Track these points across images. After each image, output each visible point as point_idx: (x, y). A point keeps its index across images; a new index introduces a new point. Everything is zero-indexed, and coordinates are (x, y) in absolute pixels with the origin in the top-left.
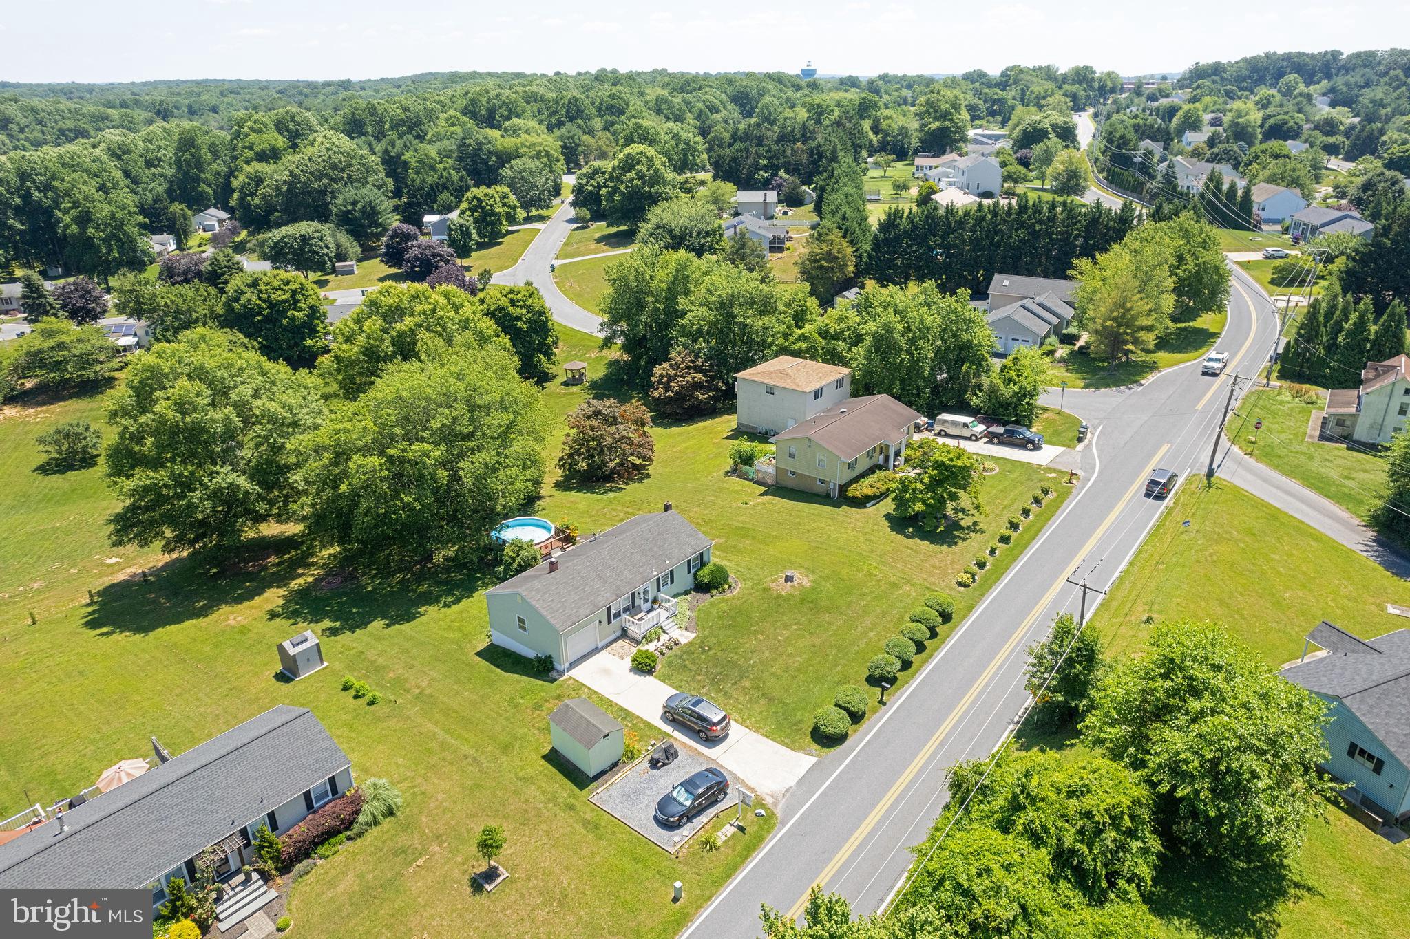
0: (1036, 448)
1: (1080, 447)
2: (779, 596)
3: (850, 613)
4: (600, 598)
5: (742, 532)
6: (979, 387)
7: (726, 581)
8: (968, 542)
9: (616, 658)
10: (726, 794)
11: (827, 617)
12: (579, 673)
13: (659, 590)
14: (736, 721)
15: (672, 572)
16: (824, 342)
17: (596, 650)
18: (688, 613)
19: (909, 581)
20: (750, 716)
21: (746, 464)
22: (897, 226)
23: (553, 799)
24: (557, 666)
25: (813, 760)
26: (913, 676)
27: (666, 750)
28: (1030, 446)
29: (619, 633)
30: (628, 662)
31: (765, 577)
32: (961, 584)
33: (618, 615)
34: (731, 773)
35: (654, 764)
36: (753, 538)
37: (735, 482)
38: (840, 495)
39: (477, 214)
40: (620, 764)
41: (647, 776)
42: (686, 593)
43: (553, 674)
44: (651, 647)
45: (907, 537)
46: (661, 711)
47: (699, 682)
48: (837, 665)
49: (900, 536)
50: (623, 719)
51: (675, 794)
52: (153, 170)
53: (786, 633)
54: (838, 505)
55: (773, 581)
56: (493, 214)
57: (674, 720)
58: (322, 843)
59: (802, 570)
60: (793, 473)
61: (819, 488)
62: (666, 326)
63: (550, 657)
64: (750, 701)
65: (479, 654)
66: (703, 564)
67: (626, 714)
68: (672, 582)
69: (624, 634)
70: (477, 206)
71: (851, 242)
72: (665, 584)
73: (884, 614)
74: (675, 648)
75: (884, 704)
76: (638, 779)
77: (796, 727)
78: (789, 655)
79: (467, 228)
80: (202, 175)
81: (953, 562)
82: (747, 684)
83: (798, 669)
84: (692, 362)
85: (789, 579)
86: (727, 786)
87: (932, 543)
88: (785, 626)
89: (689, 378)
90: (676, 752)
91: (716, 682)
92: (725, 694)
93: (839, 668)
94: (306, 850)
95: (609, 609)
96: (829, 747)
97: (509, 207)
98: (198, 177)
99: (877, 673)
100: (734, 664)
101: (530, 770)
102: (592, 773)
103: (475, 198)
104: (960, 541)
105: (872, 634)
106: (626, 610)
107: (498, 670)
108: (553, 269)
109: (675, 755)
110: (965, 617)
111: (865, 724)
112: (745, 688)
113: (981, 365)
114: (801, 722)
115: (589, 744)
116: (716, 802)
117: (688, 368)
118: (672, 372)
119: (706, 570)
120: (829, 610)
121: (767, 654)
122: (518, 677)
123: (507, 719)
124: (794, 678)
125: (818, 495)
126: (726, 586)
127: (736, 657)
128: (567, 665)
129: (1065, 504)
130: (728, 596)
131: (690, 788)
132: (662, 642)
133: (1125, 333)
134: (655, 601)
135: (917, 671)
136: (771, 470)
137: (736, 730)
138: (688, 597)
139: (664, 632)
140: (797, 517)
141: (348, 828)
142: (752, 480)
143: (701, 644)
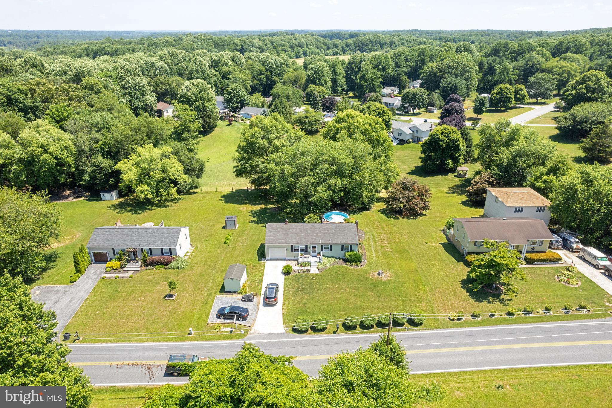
4: (289, 240)
8: (489, 304)
11: (371, 294)
12: (269, 263)
13: (322, 250)
14: (284, 304)
15: (331, 246)
17: (284, 260)
18: (327, 265)
20: (290, 306)
21: (449, 228)
23: (210, 290)
24: (266, 256)
25: (283, 331)
27: (248, 297)
29: (297, 258)
33: (297, 250)
34: (256, 317)
40: (237, 293)
41: (237, 301)
42: (338, 259)
43: (264, 258)
50: (258, 282)
53: (347, 290)
58: (159, 265)
60: (457, 239)
61: (462, 250)
66: (351, 250)
68: (331, 250)
72: (326, 249)
76: (234, 300)
85: (379, 273)
88: (351, 288)
90: (254, 300)
91: (298, 289)
94: (153, 264)
95: (292, 246)
96: (294, 331)
102: (226, 289)
106: (302, 250)
110: (426, 329)
111: (317, 334)
119: (349, 253)
120: (376, 293)
125: (460, 254)
128: (269, 258)
129: (586, 320)
130: (352, 268)
134: (319, 254)
136: (452, 234)
139: (310, 266)
141: (166, 265)
142: (447, 236)
143: (315, 276)
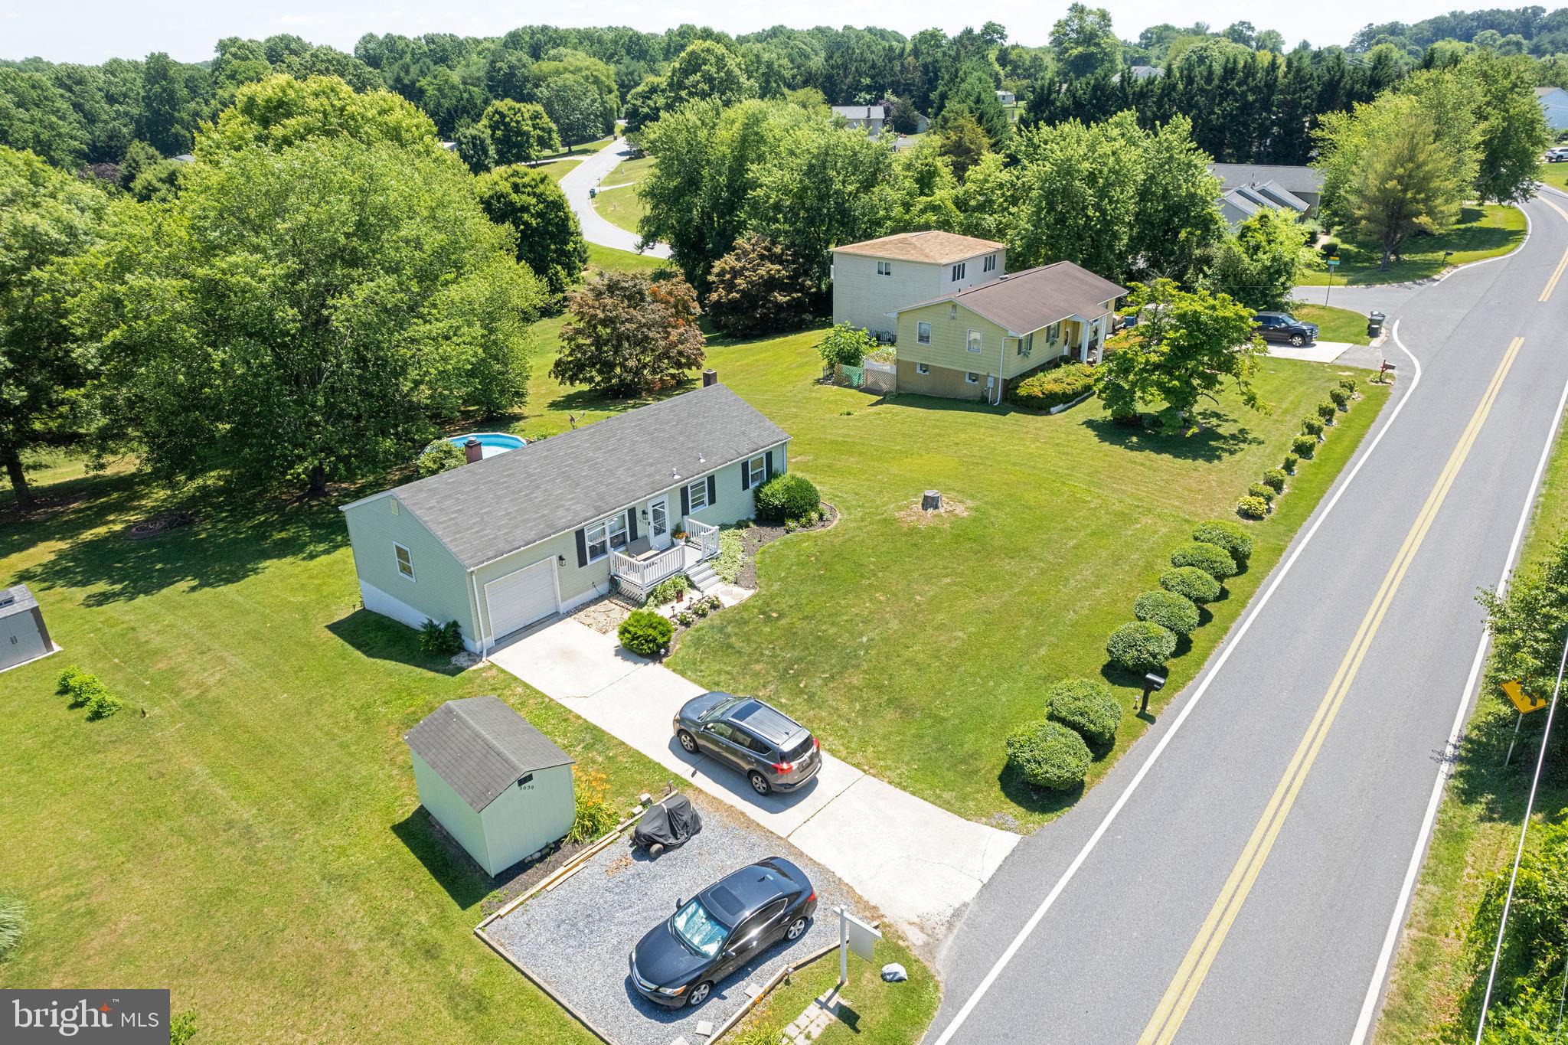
0: (1306, 343)
1: (1375, 342)
2: (913, 531)
3: (1051, 558)
4: (561, 512)
5: (844, 447)
6: (1207, 260)
7: (813, 504)
8: (1239, 455)
9: (593, 631)
10: (808, 922)
11: (1008, 565)
12: (512, 659)
13: (685, 512)
14: (833, 753)
15: (711, 480)
16: (962, 216)
17: (555, 617)
18: (740, 556)
19: (1149, 510)
20: (863, 743)
21: (848, 363)
22: (1053, 103)
23: (391, 931)
24: (468, 643)
25: (1011, 840)
26: (1199, 664)
27: (672, 816)
28: (1297, 340)
29: (604, 588)
30: (614, 639)
31: (886, 504)
32: (1246, 514)
33: (599, 551)
34: (823, 870)
35: (644, 847)
36: (861, 454)
37: (832, 391)
38: (1005, 399)
39: (499, 133)
40: (566, 848)
41: (624, 874)
42: (740, 525)
43: (460, 660)
44: (665, 612)
45: (1132, 448)
46: (671, 732)
47: (756, 674)
48: (1038, 646)
49: (1118, 449)
50: (588, 748)
51: (680, 923)
52: (117, 106)
53: (931, 590)
54: (1003, 412)
55: (900, 509)
56: (520, 133)
57: (696, 750)
59: (952, 494)
60: (925, 368)
61: (969, 388)
62: (731, 207)
63: (455, 624)
64: (864, 712)
65: (334, 628)
66: (772, 475)
67: (595, 737)
68: (712, 501)
69: (614, 589)
70: (500, 122)
71: (989, 131)
72: (699, 503)
73: (1117, 560)
74: (711, 613)
75: (1151, 720)
76: (602, 883)
77: (966, 766)
78: (940, 627)
79: (483, 141)
80: (176, 114)
81: (1221, 484)
82: (856, 680)
83: (960, 653)
84: (765, 248)
85: (930, 503)
86: (811, 901)
87: (1175, 456)
88: (928, 580)
89: (762, 271)
90: (696, 819)
91: (790, 675)
92: (811, 698)
93: (1043, 651)
95: (580, 534)
96: (1044, 810)
97: (543, 129)
98: (172, 116)
99: (1129, 658)
100: (827, 644)
101: (358, 858)
102: (493, 866)
103: (496, 112)
104: (1225, 455)
105: (1098, 593)
106: (619, 542)
107: (358, 653)
108: (593, 194)
109: (693, 826)
110: (1271, 564)
111: (1118, 761)
112: (850, 688)
113: (1208, 230)
114: (975, 755)
115: (482, 799)
116: (785, 942)
117: (762, 257)
118: (738, 265)
119: (776, 485)
120: (1011, 553)
121: (894, 625)
122: (389, 664)
123: (344, 746)
124: (953, 668)
125: (968, 402)
126: (814, 516)
127: (833, 630)
128: (488, 641)
129: (1385, 408)
130: (818, 531)
131: (720, 912)
132: (686, 603)
133: (1415, 200)
134: (677, 532)
135: (1205, 657)
136: (888, 368)
137: (832, 771)
138: (744, 532)
139: (692, 586)
140: (935, 427)
142: (858, 388)
143: (765, 610)
